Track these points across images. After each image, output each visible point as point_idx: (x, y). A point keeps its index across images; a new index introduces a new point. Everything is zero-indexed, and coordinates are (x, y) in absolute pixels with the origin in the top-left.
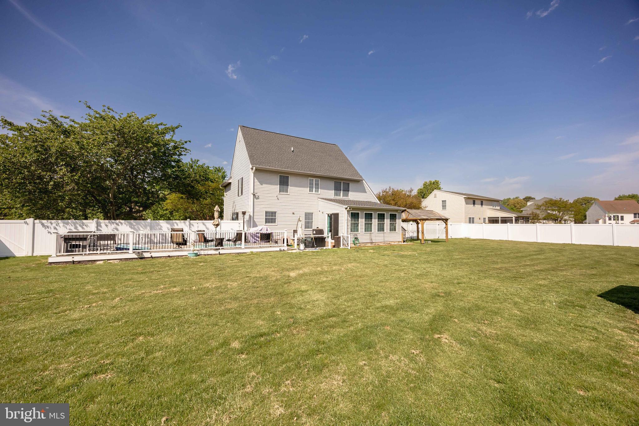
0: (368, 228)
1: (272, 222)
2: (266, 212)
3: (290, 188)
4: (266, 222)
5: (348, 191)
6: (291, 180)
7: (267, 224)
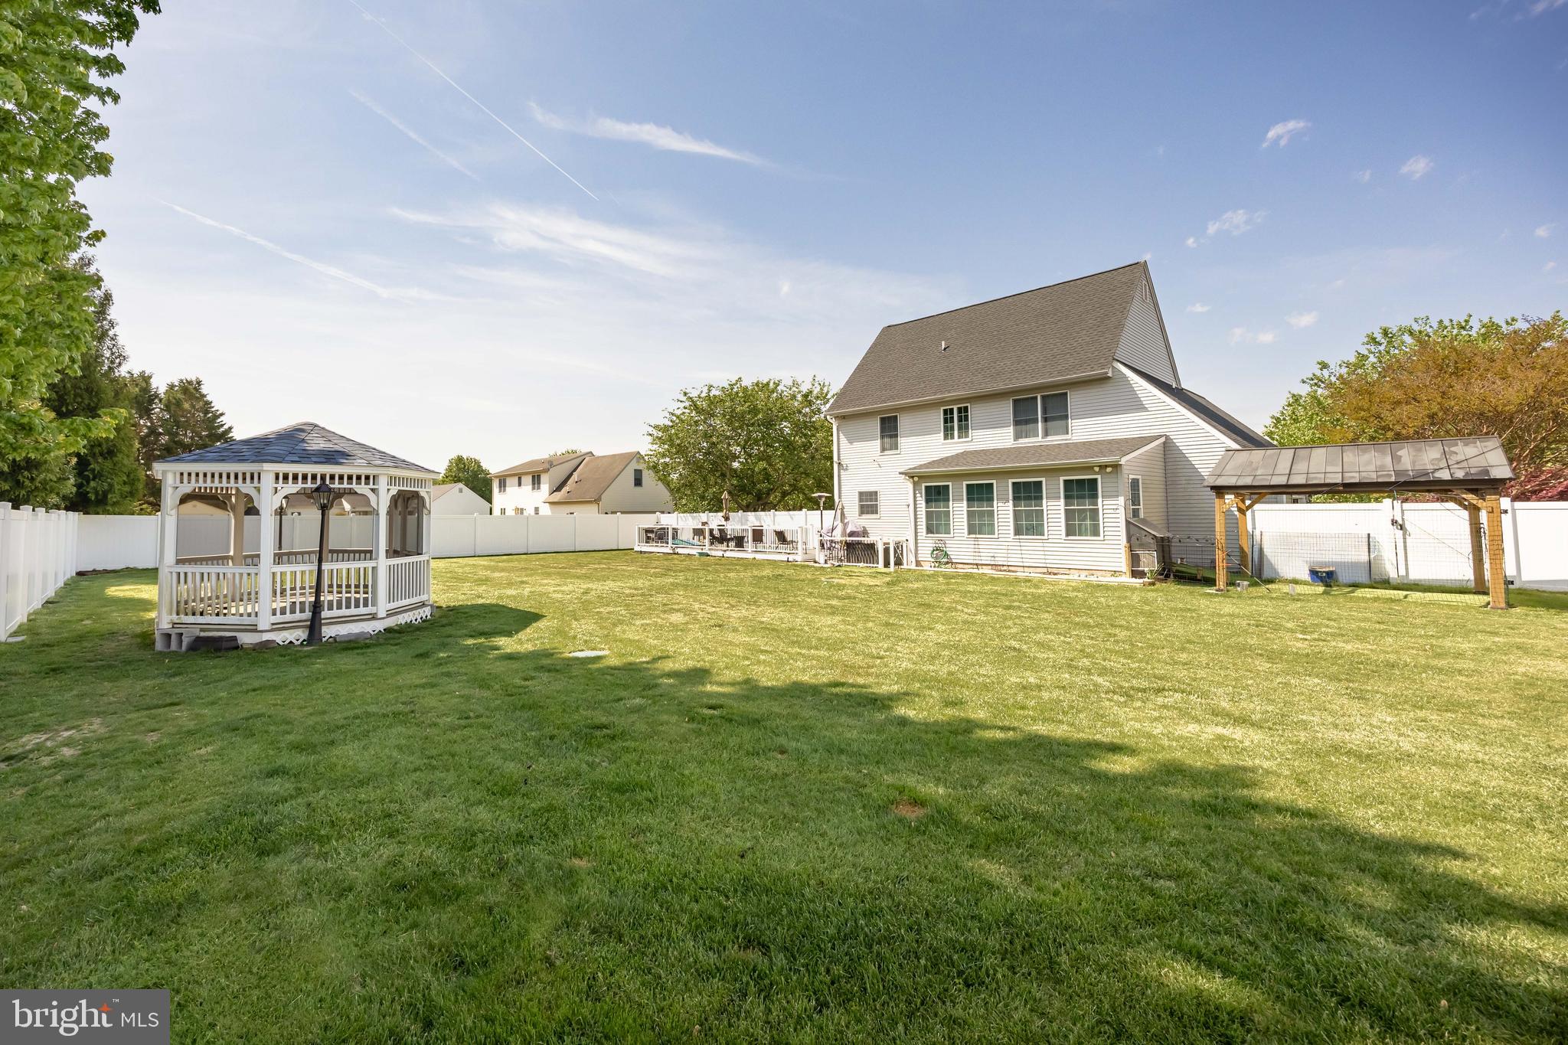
0: (979, 525)
1: (872, 513)
2: (861, 494)
3: (902, 441)
4: (862, 512)
5: (1066, 417)
6: (904, 422)
7: (864, 516)
